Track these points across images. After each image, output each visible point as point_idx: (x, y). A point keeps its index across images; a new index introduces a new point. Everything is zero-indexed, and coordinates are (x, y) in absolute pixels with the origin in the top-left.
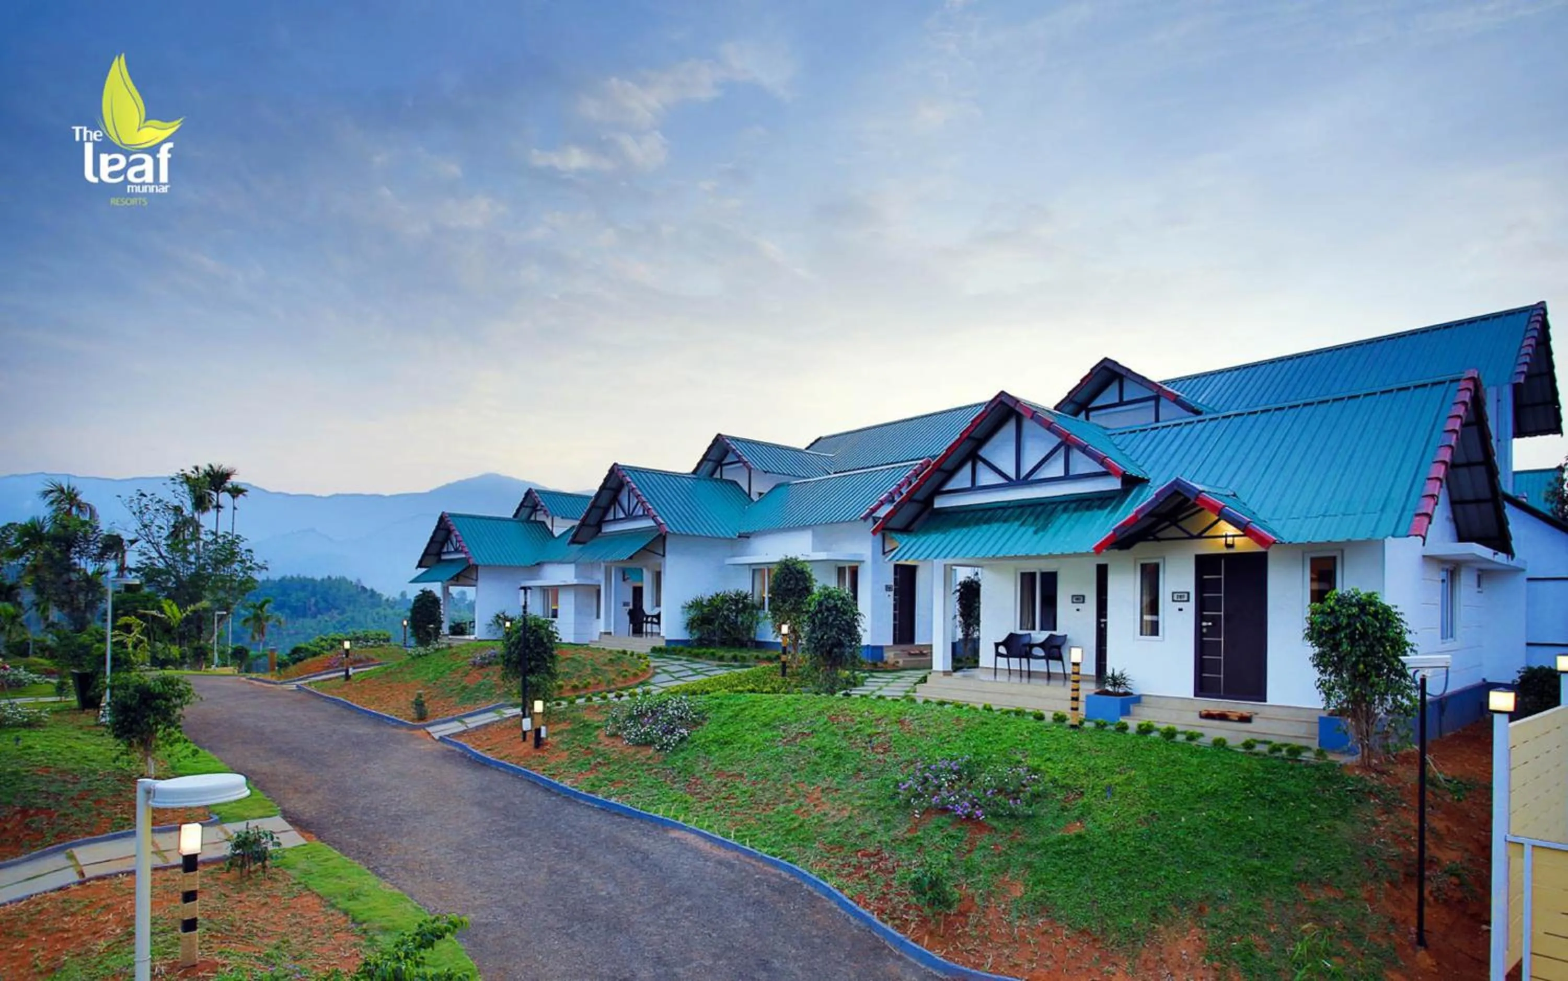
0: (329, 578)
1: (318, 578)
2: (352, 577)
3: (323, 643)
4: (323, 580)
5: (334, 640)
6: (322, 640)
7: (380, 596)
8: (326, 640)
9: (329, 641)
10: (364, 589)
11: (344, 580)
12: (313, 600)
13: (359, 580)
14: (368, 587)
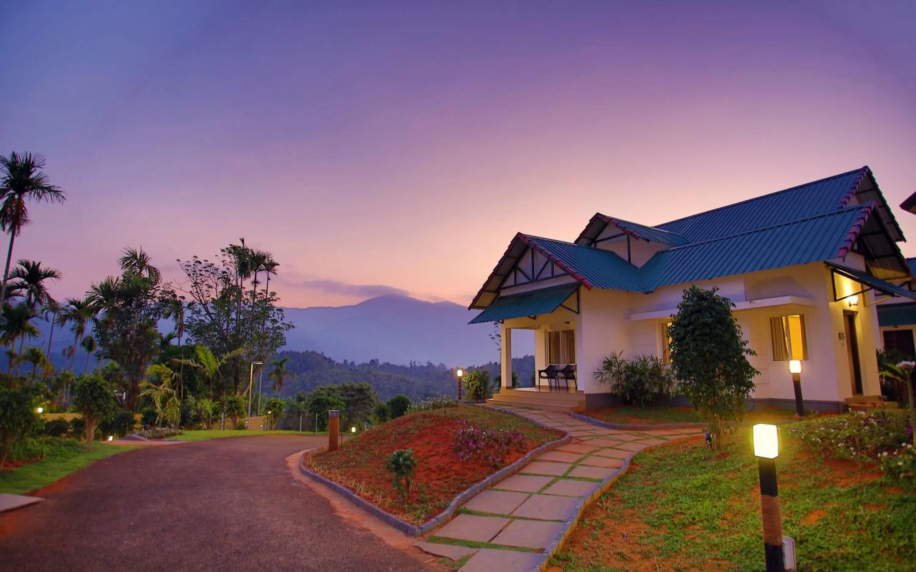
0: (307, 352)
1: (301, 352)
2: (319, 352)
3: (323, 392)
4: (303, 353)
5: (330, 389)
6: (322, 389)
7: (334, 362)
8: (324, 390)
9: (327, 390)
10: (325, 357)
11: (314, 352)
12: (298, 364)
13: (322, 353)
14: (327, 357)
